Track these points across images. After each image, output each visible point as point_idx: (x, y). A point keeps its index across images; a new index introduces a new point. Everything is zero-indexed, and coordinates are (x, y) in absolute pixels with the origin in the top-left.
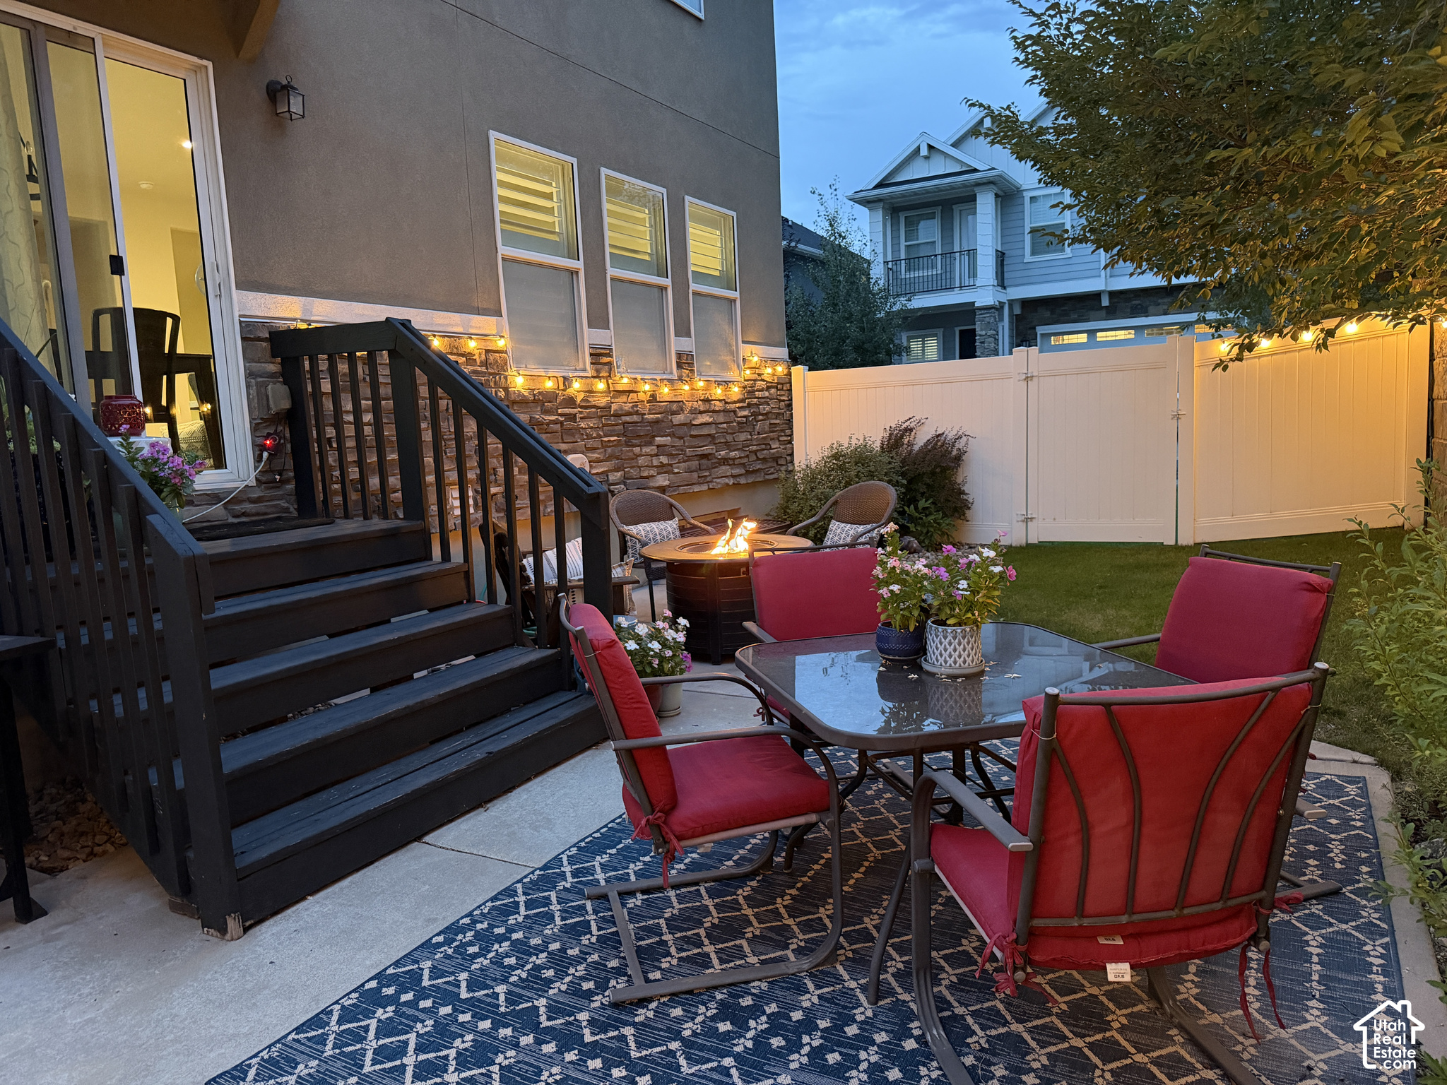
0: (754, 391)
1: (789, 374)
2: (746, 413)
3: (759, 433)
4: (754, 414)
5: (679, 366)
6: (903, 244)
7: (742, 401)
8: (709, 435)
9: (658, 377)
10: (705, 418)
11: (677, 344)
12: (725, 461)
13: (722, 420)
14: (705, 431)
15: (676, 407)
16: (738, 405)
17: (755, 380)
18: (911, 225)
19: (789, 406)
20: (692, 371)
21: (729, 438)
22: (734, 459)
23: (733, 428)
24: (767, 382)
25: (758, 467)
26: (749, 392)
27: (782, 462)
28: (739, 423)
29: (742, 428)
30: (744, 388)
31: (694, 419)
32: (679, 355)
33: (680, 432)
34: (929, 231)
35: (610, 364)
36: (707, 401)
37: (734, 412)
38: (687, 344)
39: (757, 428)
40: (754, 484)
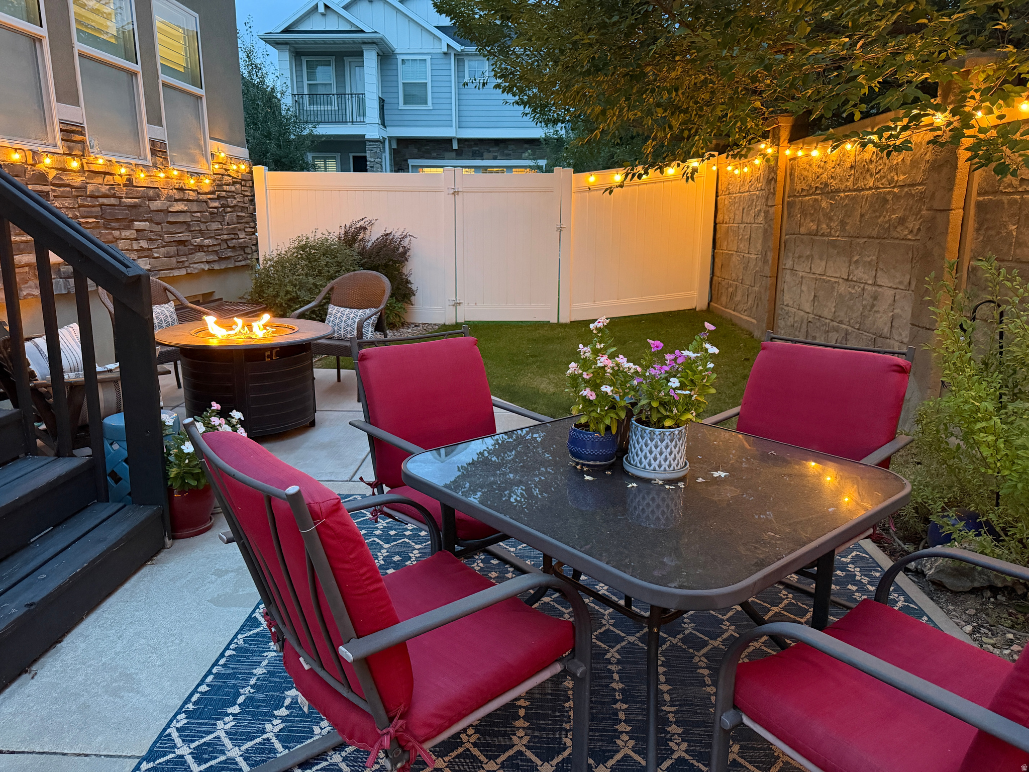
0: (221, 185)
1: (251, 172)
2: (216, 204)
3: (228, 224)
4: (224, 206)
5: (153, 152)
6: (306, 82)
7: (213, 193)
8: (184, 222)
9: (133, 162)
10: (180, 207)
11: (149, 132)
12: (200, 248)
13: (196, 210)
14: (181, 218)
15: (153, 193)
16: (209, 196)
17: (222, 175)
18: (311, 67)
19: (252, 201)
20: (166, 159)
21: (203, 227)
22: (208, 246)
23: (205, 217)
24: (233, 178)
25: (230, 254)
26: (218, 185)
27: (248, 250)
28: (211, 213)
29: (214, 217)
30: (214, 181)
31: (170, 206)
32: (153, 142)
33: (159, 217)
34: (325, 75)
35: (82, 142)
36: (181, 189)
37: (206, 202)
38: (160, 133)
39: (227, 218)
40: (226, 270)
